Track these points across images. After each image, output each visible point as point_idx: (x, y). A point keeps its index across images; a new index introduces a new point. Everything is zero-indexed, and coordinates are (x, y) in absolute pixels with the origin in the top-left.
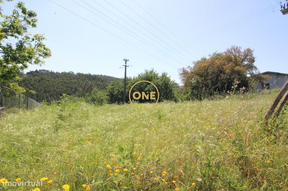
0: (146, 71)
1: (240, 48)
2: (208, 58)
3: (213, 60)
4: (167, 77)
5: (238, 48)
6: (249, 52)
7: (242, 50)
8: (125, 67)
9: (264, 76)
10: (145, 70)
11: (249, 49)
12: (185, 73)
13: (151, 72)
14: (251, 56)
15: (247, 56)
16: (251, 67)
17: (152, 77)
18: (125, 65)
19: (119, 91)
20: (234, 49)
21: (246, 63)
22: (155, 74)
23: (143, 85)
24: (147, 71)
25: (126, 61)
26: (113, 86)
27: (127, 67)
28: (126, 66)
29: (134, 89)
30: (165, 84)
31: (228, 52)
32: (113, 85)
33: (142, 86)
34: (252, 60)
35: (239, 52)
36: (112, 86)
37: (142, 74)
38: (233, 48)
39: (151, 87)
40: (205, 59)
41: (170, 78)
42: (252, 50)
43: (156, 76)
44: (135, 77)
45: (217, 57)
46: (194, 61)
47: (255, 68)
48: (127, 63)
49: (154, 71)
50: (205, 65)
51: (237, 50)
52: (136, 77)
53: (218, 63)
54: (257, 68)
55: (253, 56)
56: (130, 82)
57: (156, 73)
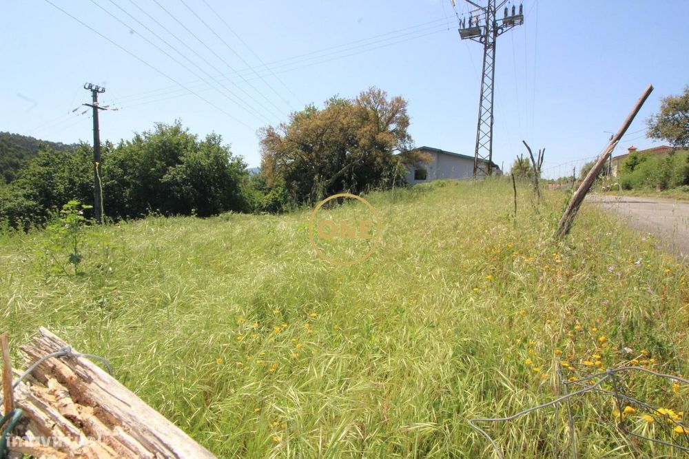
0: (160, 126)
1: (384, 93)
2: (321, 107)
3: (336, 114)
4: (221, 145)
5: (381, 94)
6: (399, 104)
7: (389, 100)
8: (92, 109)
9: (423, 156)
10: (156, 125)
11: (400, 97)
12: (271, 139)
13: (176, 131)
14: (404, 114)
15: (397, 112)
16: (402, 135)
17: (178, 144)
18: (91, 102)
19: (72, 182)
20: (373, 94)
21: (392, 127)
22: (187, 136)
23: (155, 166)
24: (164, 128)
25: (95, 92)
26: (47, 168)
27: (99, 110)
28: (95, 108)
29: (125, 177)
30: (217, 164)
31: (363, 100)
32: (46, 165)
33: (153, 169)
34: (404, 122)
35: (382, 102)
36: (42, 166)
37: (147, 135)
38: (371, 92)
39: (178, 174)
40: (314, 110)
41: (231, 150)
42: (406, 101)
43: (188, 142)
44: (125, 143)
45: (338, 107)
46: (293, 112)
47: (409, 137)
48: (98, 99)
49: (183, 129)
50: (318, 124)
51: (378, 97)
52: (128, 143)
53: (345, 122)
54: (412, 138)
55: (406, 114)
56: (110, 157)
57: (188, 133)
